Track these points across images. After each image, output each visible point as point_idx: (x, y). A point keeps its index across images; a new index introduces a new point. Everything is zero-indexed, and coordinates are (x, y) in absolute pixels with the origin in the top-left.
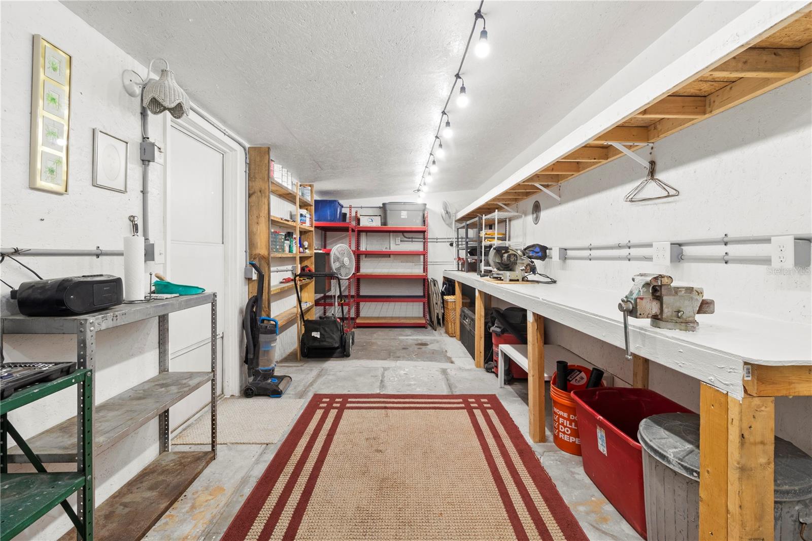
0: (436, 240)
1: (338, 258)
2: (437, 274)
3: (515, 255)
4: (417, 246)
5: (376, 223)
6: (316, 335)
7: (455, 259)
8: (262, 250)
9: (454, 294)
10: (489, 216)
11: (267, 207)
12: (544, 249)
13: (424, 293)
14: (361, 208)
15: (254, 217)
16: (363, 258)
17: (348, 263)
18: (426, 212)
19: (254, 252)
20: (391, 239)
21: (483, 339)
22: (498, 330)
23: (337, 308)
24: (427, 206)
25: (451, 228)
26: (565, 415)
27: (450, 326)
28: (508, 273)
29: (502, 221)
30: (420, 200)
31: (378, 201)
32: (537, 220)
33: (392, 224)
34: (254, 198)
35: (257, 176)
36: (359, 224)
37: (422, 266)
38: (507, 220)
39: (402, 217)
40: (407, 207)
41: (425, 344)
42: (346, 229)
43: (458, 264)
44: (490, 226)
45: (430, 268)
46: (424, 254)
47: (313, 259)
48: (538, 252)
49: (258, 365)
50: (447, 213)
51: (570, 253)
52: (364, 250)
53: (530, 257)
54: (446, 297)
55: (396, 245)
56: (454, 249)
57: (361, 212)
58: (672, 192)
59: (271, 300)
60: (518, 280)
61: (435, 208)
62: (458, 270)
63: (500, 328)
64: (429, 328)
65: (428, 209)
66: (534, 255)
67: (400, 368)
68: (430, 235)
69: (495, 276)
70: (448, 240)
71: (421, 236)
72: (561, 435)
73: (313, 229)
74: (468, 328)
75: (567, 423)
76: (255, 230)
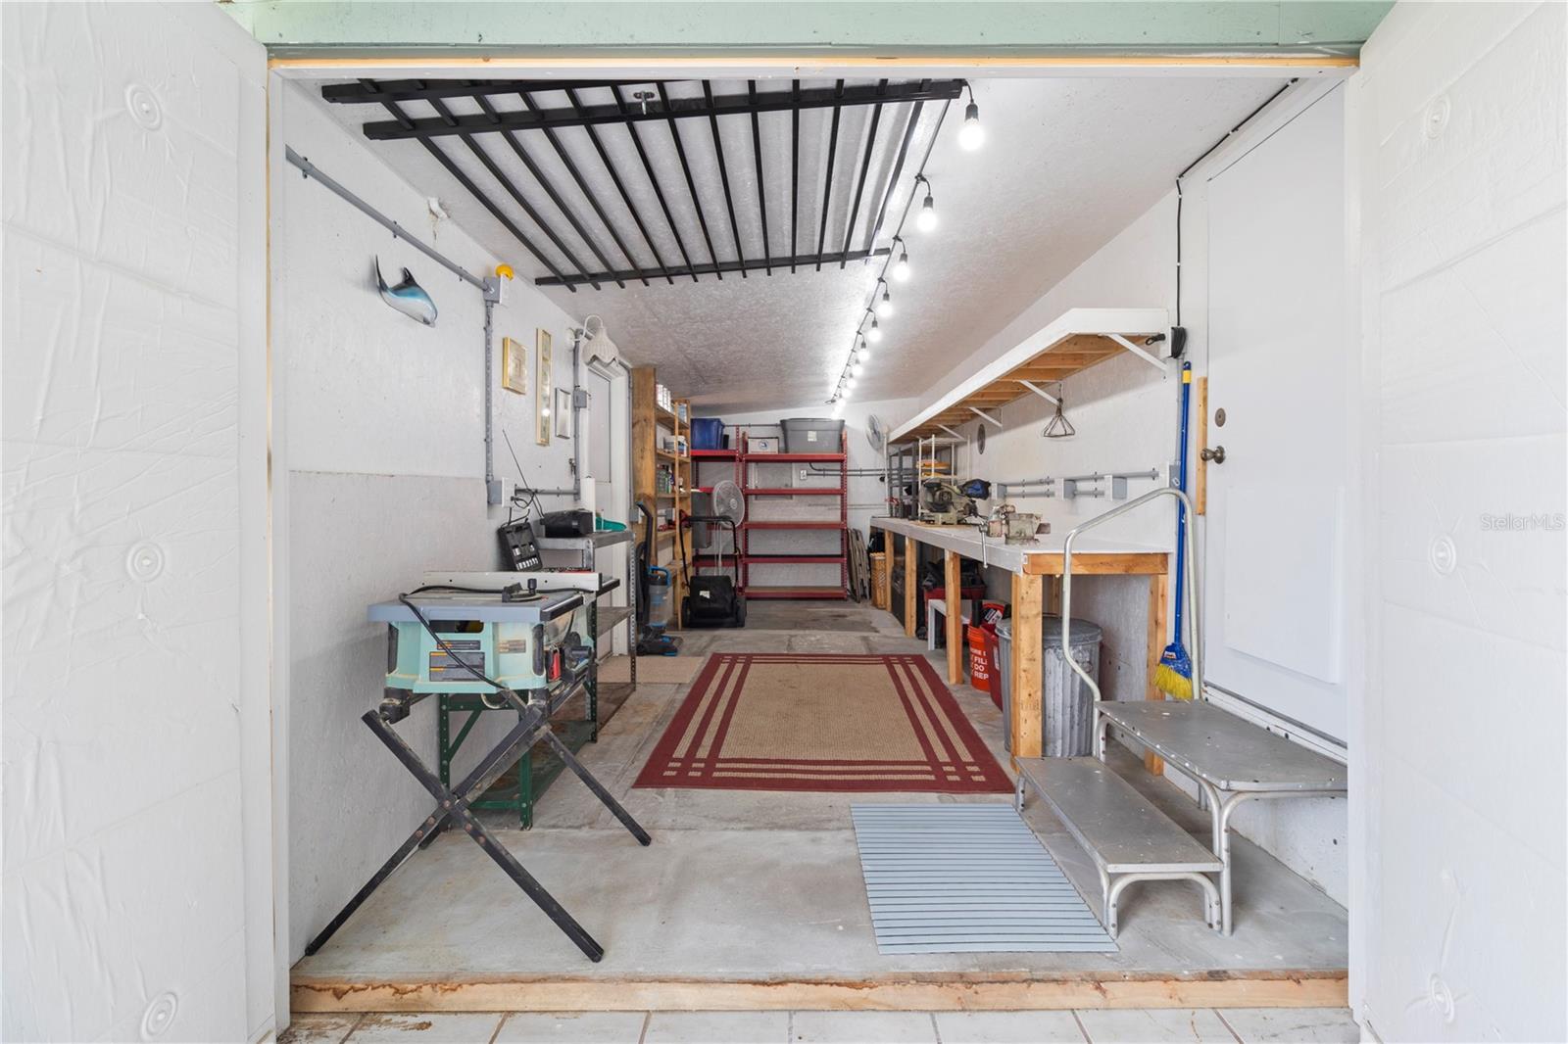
0: (861, 473)
1: (722, 499)
2: (861, 522)
3: (948, 493)
4: (833, 482)
5: (772, 448)
6: (706, 594)
7: (886, 500)
8: (648, 489)
9: (883, 551)
10: (926, 442)
11: (653, 438)
12: (986, 485)
13: (843, 550)
14: (750, 426)
15: (638, 450)
16: (752, 498)
17: (736, 505)
18: (844, 433)
19: (639, 492)
20: (794, 472)
21: (915, 600)
22: (930, 584)
23: (720, 569)
24: (846, 423)
25: (883, 454)
26: (979, 653)
27: (878, 594)
28: (940, 516)
29: (940, 449)
30: (835, 414)
31: (775, 416)
32: (982, 448)
33: (795, 450)
34: (637, 427)
35: (641, 402)
36: (747, 452)
37: (839, 512)
38: (953, 447)
39: (809, 440)
40: (817, 425)
41: (844, 616)
42: (732, 459)
43: (891, 508)
44: (927, 452)
45: (850, 513)
46: (842, 492)
47: (689, 500)
48: (978, 490)
49: (647, 620)
50: (875, 432)
51: (1010, 490)
52: (753, 488)
53: (969, 496)
54: (872, 554)
55: (800, 477)
56: (885, 485)
57: (752, 432)
58: (1069, 431)
59: (659, 547)
60: (952, 524)
61: (857, 427)
62: (892, 516)
63: (931, 581)
64: (850, 600)
65: (848, 427)
66: (974, 492)
67: (811, 635)
68: (850, 465)
69: (926, 518)
70: (878, 473)
71: (837, 466)
72: (976, 674)
73: (689, 460)
74: (899, 591)
75: (981, 661)
76: (639, 465)
